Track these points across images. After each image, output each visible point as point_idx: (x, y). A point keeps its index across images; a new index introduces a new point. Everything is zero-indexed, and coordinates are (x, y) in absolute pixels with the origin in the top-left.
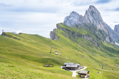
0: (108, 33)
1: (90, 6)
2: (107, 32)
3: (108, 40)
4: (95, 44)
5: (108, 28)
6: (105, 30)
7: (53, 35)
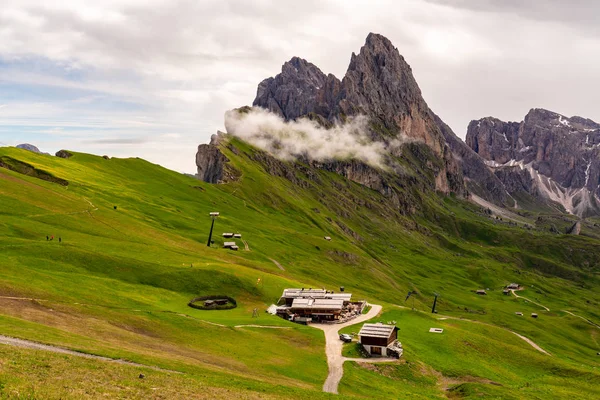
0: (445, 153)
1: (371, 34)
2: (438, 149)
3: (443, 186)
4: (391, 204)
5: (442, 131)
6: (430, 143)
7: (211, 163)
